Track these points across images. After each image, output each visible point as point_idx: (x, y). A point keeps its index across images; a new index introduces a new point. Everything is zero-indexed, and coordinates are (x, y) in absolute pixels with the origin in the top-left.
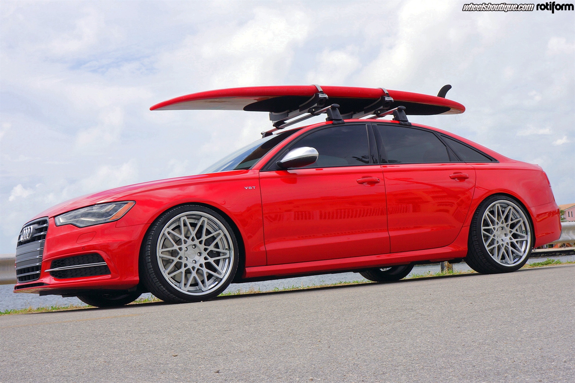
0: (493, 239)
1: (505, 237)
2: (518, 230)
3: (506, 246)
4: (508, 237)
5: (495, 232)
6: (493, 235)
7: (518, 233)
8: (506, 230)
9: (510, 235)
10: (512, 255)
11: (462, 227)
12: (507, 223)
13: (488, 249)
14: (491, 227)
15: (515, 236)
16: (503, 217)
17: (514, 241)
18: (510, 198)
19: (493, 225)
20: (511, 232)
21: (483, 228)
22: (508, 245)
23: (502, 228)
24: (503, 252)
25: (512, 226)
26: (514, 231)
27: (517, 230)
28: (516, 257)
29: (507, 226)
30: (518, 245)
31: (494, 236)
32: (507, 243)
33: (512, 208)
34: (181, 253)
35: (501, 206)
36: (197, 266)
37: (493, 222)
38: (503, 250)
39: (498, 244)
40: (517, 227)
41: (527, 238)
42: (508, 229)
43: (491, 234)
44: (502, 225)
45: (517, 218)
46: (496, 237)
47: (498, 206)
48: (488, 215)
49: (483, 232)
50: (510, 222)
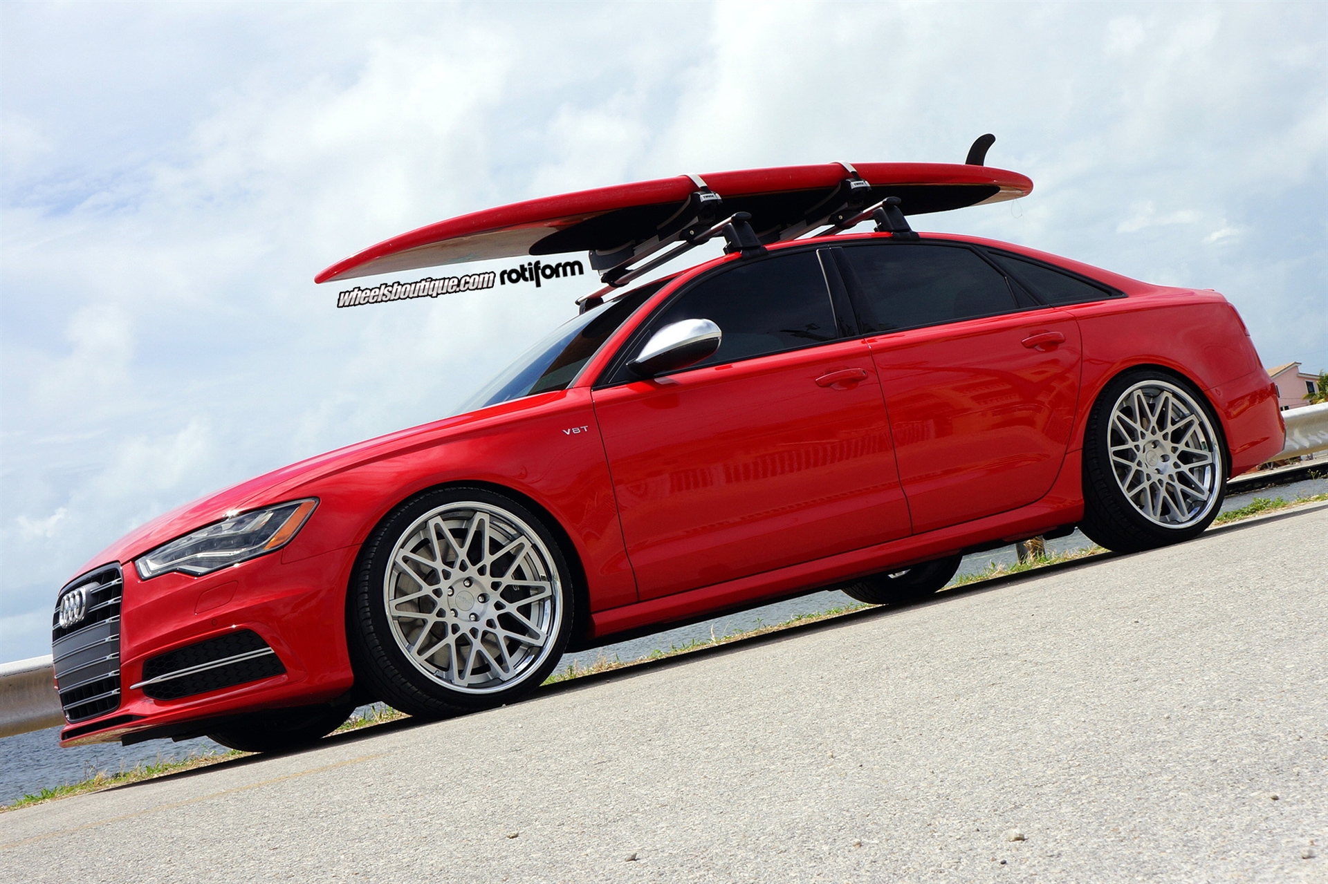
0: (1137, 471)
1: (1164, 463)
2: (1191, 443)
3: (1168, 483)
4: (1170, 463)
5: (1140, 455)
6: (1136, 461)
7: (1192, 450)
8: (1162, 447)
9: (1174, 458)
10: (1185, 501)
11: (1066, 454)
12: (1164, 432)
13: (1128, 496)
14: (1130, 444)
15: (1185, 457)
16: (1154, 420)
17: (1185, 468)
18: (1164, 375)
19: (1133, 441)
20: (1174, 450)
21: (1111, 450)
22: (1173, 481)
23: (1155, 444)
24: (1164, 498)
25: (1177, 436)
26: (1181, 447)
27: (1187, 445)
28: (1193, 505)
29: (1165, 437)
30: (1195, 478)
31: (1139, 464)
32: (1171, 476)
33: (1170, 396)
34: (441, 603)
35: (1145, 395)
36: (481, 626)
37: (1132, 432)
38: (1163, 493)
39: (1151, 482)
40: (1187, 437)
41: (1213, 458)
42: (1168, 445)
43: (1132, 460)
44: (1154, 438)
45: (1184, 417)
46: (1144, 465)
47: (1138, 396)
48: (1119, 418)
49: (1112, 458)
50: (1170, 429)
